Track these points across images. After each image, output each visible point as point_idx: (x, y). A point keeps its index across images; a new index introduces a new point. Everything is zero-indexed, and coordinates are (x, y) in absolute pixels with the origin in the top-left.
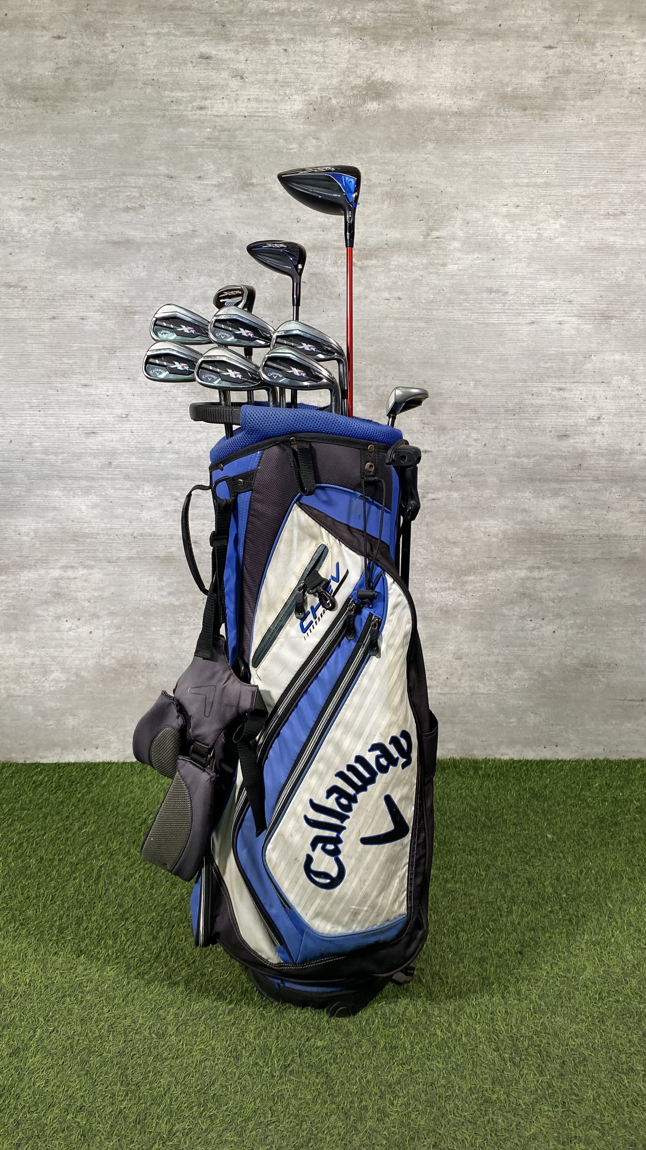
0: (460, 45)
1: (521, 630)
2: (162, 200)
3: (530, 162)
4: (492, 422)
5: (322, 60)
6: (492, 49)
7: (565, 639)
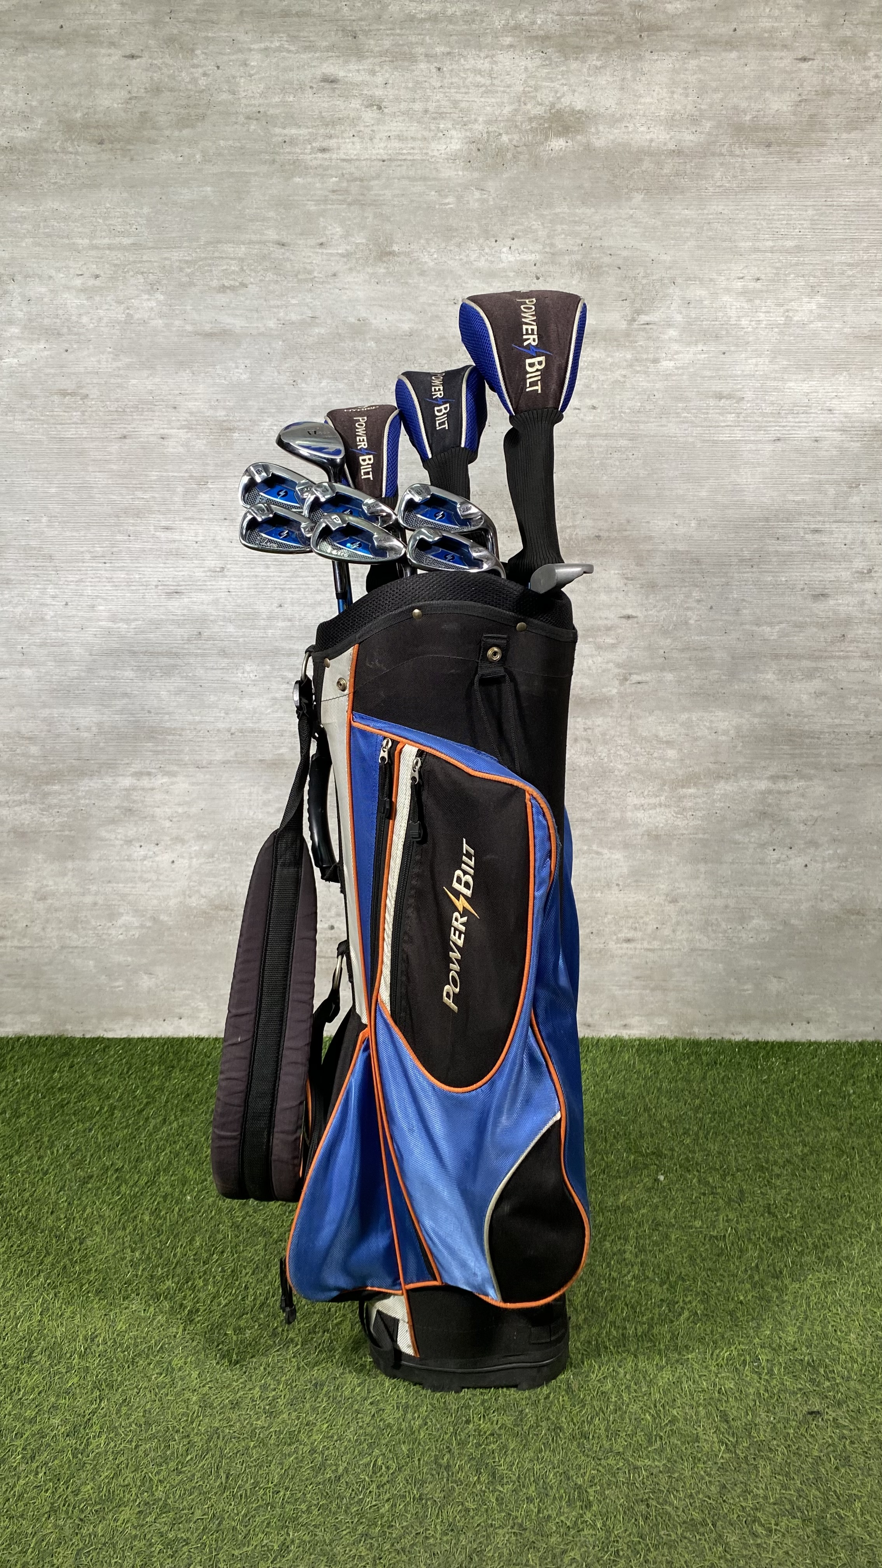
0: (679, 58)
1: (760, 863)
2: (270, 276)
3: (775, 217)
4: (721, 577)
5: (488, 82)
6: (724, 63)
7: (820, 877)
